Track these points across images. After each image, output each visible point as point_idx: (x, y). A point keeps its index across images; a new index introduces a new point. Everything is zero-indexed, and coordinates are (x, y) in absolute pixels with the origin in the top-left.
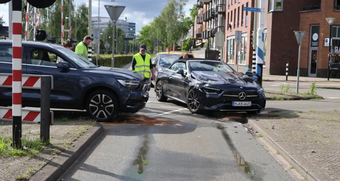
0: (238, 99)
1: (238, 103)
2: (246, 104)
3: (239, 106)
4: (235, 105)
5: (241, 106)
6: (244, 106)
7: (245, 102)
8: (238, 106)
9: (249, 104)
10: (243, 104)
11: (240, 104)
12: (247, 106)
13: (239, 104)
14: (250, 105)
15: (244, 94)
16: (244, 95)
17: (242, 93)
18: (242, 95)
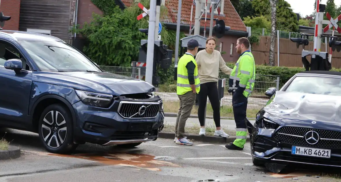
1: (302, 149)
2: (319, 152)
3: (306, 154)
4: (298, 152)
5: (308, 155)
6: (315, 155)
7: (318, 150)
8: (303, 154)
9: (326, 154)
10: (313, 152)
11: (307, 151)
12: (321, 156)
15: (315, 134)
17: (311, 133)
18: (311, 136)
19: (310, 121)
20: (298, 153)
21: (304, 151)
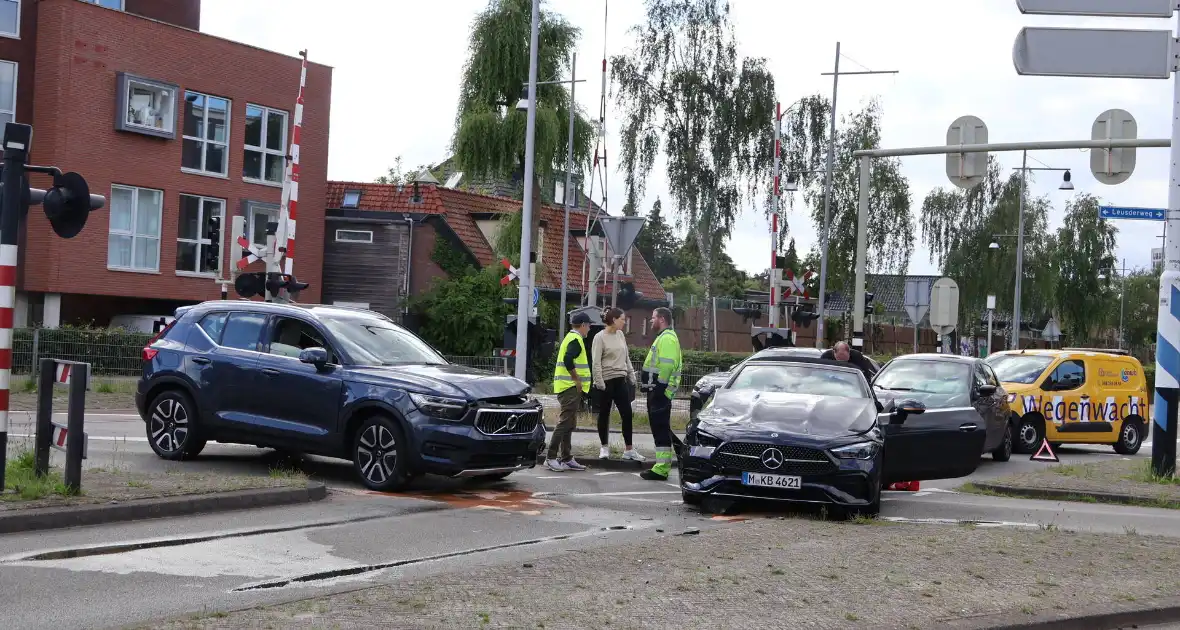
0: (758, 467)
1: (758, 476)
2: (783, 481)
3: (763, 485)
4: (752, 481)
5: (767, 485)
6: (777, 486)
7: (782, 477)
8: (760, 484)
9: (794, 484)
10: (774, 480)
11: (766, 480)
12: (787, 487)
13: (763, 480)
14: (797, 486)
15: (777, 453)
16: (777, 456)
17: (771, 451)
18: (771, 456)
19: (770, 433)
20: (751, 483)
21: (760, 480)
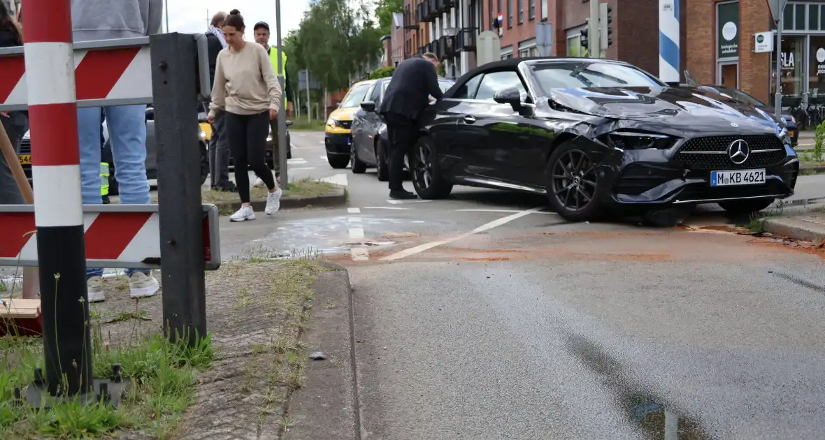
0: (728, 164)
1: (727, 174)
2: (750, 176)
3: (733, 183)
4: (721, 181)
5: (736, 183)
6: (745, 183)
7: (749, 172)
8: (729, 184)
9: (760, 178)
10: (742, 177)
11: (735, 178)
12: (754, 182)
13: (732, 178)
14: (762, 180)
15: (743, 145)
16: (744, 149)
17: (738, 143)
18: (737, 149)
20: (721, 184)
21: (729, 178)
